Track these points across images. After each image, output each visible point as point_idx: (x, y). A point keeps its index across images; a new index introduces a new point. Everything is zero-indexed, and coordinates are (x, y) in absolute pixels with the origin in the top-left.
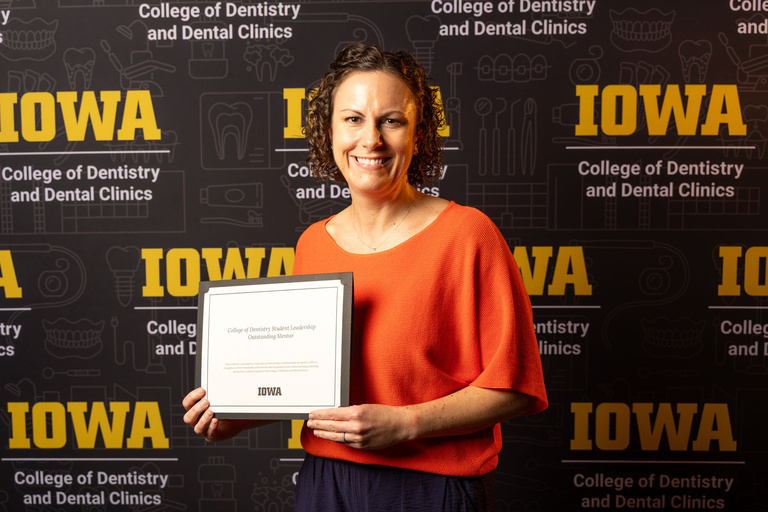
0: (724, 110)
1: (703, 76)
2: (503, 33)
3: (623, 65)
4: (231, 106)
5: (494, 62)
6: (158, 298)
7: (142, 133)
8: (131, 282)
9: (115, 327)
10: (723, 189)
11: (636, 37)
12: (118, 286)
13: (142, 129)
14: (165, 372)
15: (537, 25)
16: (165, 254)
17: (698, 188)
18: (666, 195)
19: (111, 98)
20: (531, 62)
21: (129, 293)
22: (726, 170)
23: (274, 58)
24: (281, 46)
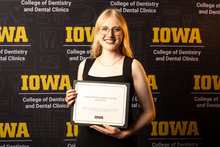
0: (195, 36)
1: (189, 25)
2: (132, 12)
3: (167, 22)
4: (50, 32)
5: (129, 20)
6: (26, 91)
7: (22, 40)
8: (18, 86)
9: (13, 99)
10: (195, 58)
11: (170, 14)
12: (14, 87)
13: (22, 39)
14: (28, 113)
15: (142, 10)
16: (29, 77)
17: (188, 58)
18: (179, 60)
19: (12, 29)
20: (140, 20)
21: (17, 89)
22: (196, 53)
23: (63, 18)
24: (65, 14)
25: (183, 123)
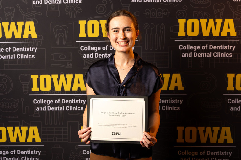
0: (229, 28)
1: (221, 16)
2: (153, 1)
3: (194, 12)
4: (61, 27)
5: (150, 11)
7: (31, 36)
8: (28, 86)
9: (22, 101)
10: (228, 54)
11: (199, 3)
12: (23, 88)
13: (31, 34)
14: (39, 116)
17: (220, 54)
18: (209, 56)
19: (20, 24)
20: (163, 11)
21: (27, 90)
22: (229, 48)
23: (76, 10)
24: (78, 6)
25: (214, 128)
